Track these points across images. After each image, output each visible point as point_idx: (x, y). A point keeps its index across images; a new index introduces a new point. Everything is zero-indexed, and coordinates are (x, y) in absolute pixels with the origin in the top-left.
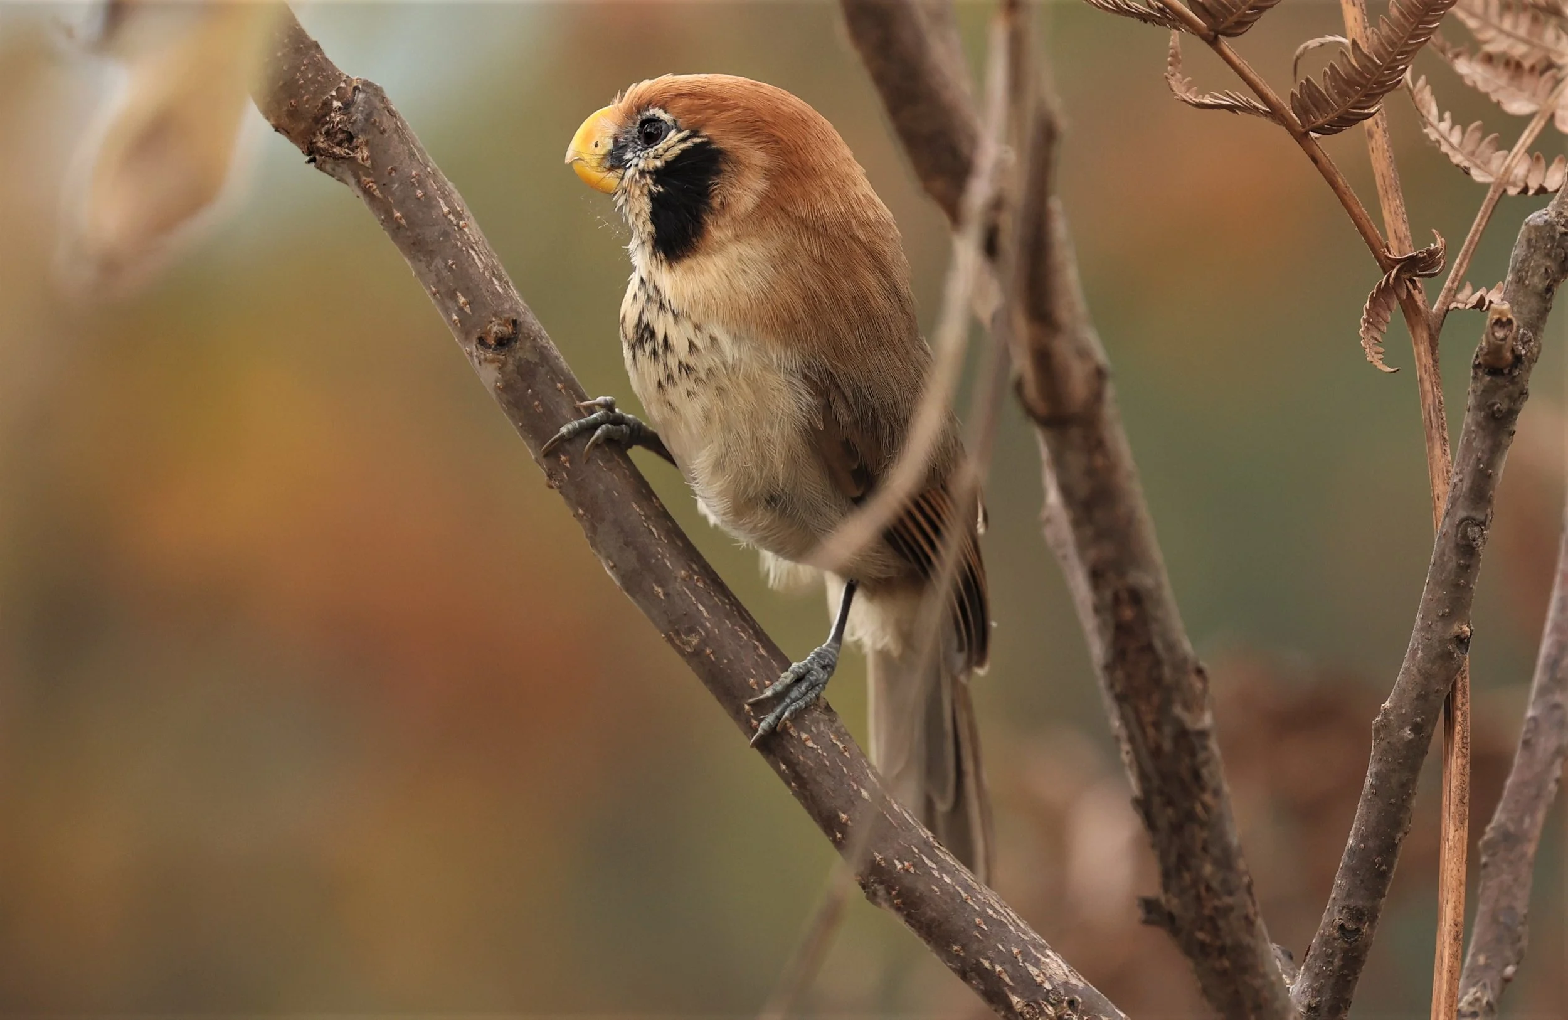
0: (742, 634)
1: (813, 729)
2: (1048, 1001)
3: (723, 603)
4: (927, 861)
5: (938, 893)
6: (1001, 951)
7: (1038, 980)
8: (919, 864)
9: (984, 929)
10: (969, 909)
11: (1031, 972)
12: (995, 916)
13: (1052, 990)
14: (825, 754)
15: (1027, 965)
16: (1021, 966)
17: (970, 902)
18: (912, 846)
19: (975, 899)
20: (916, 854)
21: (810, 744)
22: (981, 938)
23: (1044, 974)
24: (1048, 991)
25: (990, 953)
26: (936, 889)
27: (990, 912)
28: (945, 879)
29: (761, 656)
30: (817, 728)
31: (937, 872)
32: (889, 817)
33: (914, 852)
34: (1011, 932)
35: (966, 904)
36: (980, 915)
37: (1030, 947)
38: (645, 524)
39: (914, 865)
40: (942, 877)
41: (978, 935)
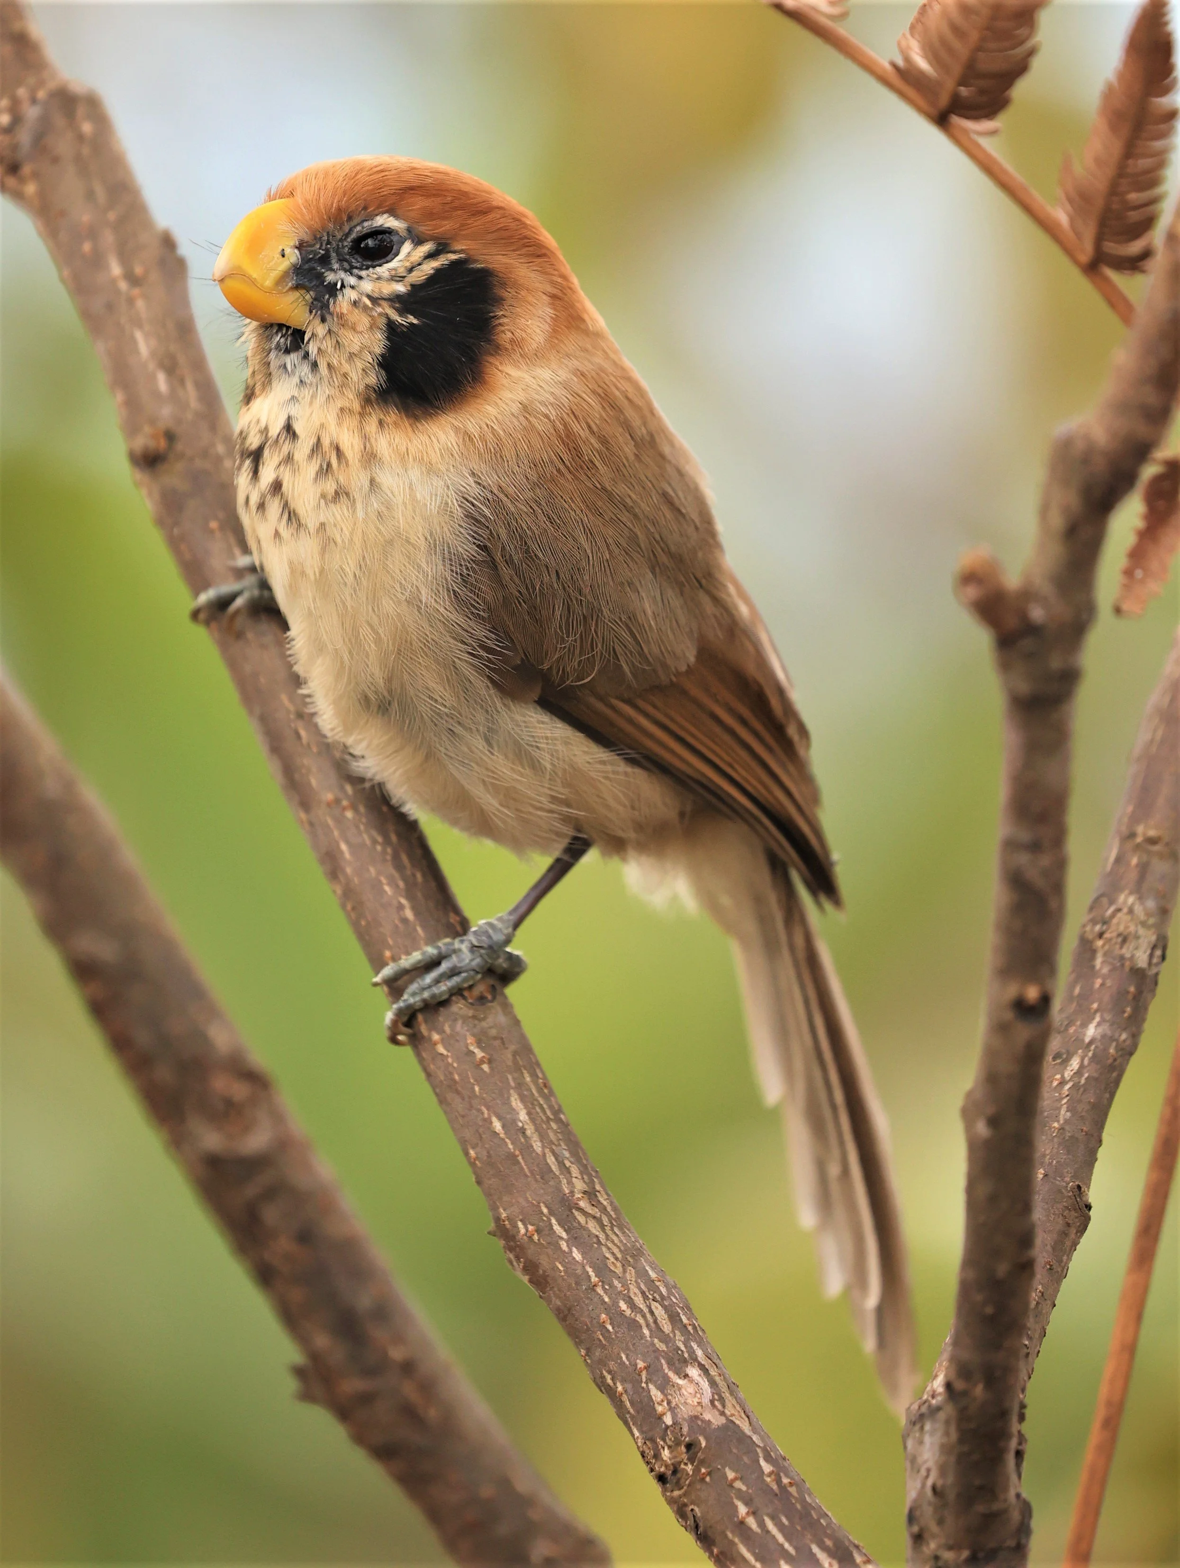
0: (387, 888)
1: (447, 1029)
2: (665, 1441)
3: (374, 842)
4: (557, 1228)
5: (563, 1274)
6: (624, 1363)
7: (660, 1409)
8: (544, 1230)
9: (608, 1331)
10: (595, 1300)
11: (654, 1399)
12: (628, 1312)
13: (672, 1426)
14: (455, 1065)
15: (651, 1386)
16: (643, 1388)
17: (599, 1290)
18: (542, 1205)
19: (607, 1287)
20: (545, 1215)
21: (441, 1049)
22: (604, 1342)
23: (669, 1403)
24: (667, 1427)
25: (612, 1365)
26: (561, 1268)
27: (623, 1306)
28: (574, 1255)
29: (405, 921)
30: (452, 1028)
31: (565, 1244)
32: (521, 1161)
33: (542, 1213)
34: (642, 1337)
35: (593, 1293)
36: (607, 1310)
37: (663, 1361)
38: (293, 725)
39: (538, 1231)
40: (571, 1252)
41: (601, 1337)
